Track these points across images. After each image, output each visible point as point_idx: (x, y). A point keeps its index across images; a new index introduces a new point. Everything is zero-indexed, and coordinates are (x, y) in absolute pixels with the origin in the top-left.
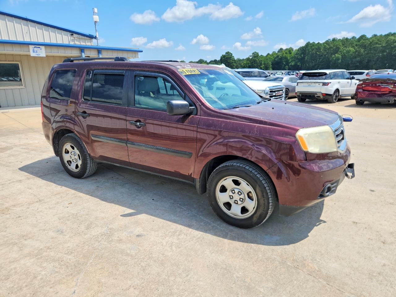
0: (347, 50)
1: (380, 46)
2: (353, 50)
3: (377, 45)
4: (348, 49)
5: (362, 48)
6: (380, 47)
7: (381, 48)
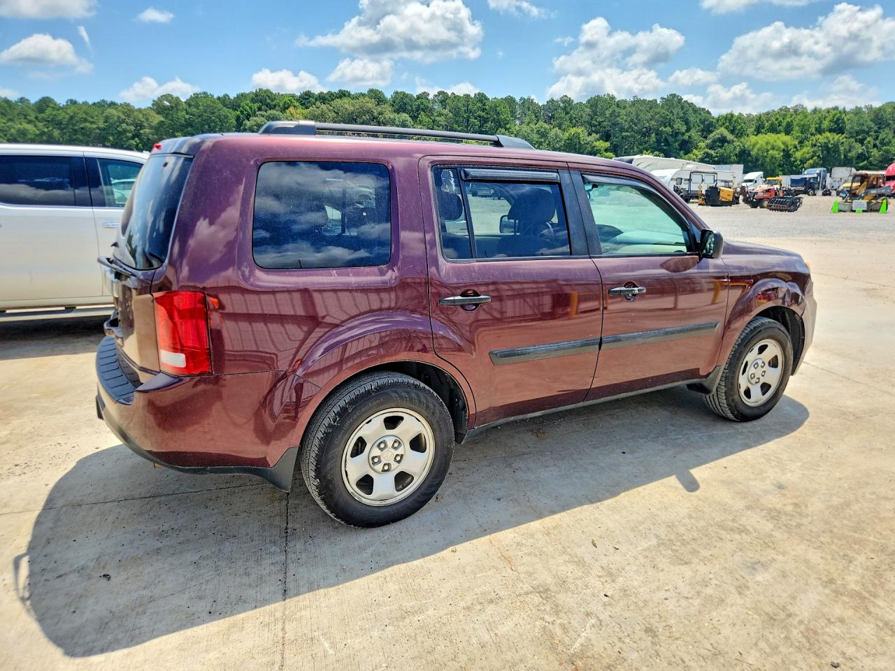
0: (19, 128)
1: (94, 126)
2: (34, 129)
3: (88, 125)
4: (19, 126)
5: (54, 128)
6: (94, 129)
7: (98, 131)
